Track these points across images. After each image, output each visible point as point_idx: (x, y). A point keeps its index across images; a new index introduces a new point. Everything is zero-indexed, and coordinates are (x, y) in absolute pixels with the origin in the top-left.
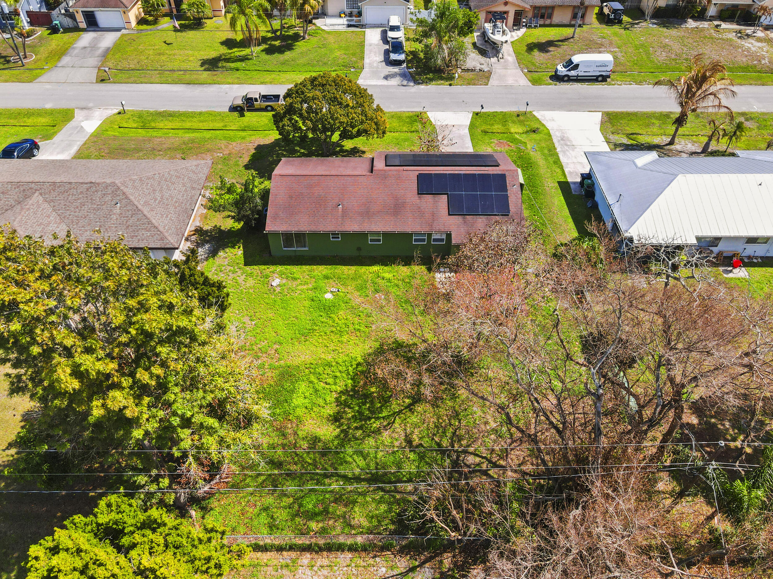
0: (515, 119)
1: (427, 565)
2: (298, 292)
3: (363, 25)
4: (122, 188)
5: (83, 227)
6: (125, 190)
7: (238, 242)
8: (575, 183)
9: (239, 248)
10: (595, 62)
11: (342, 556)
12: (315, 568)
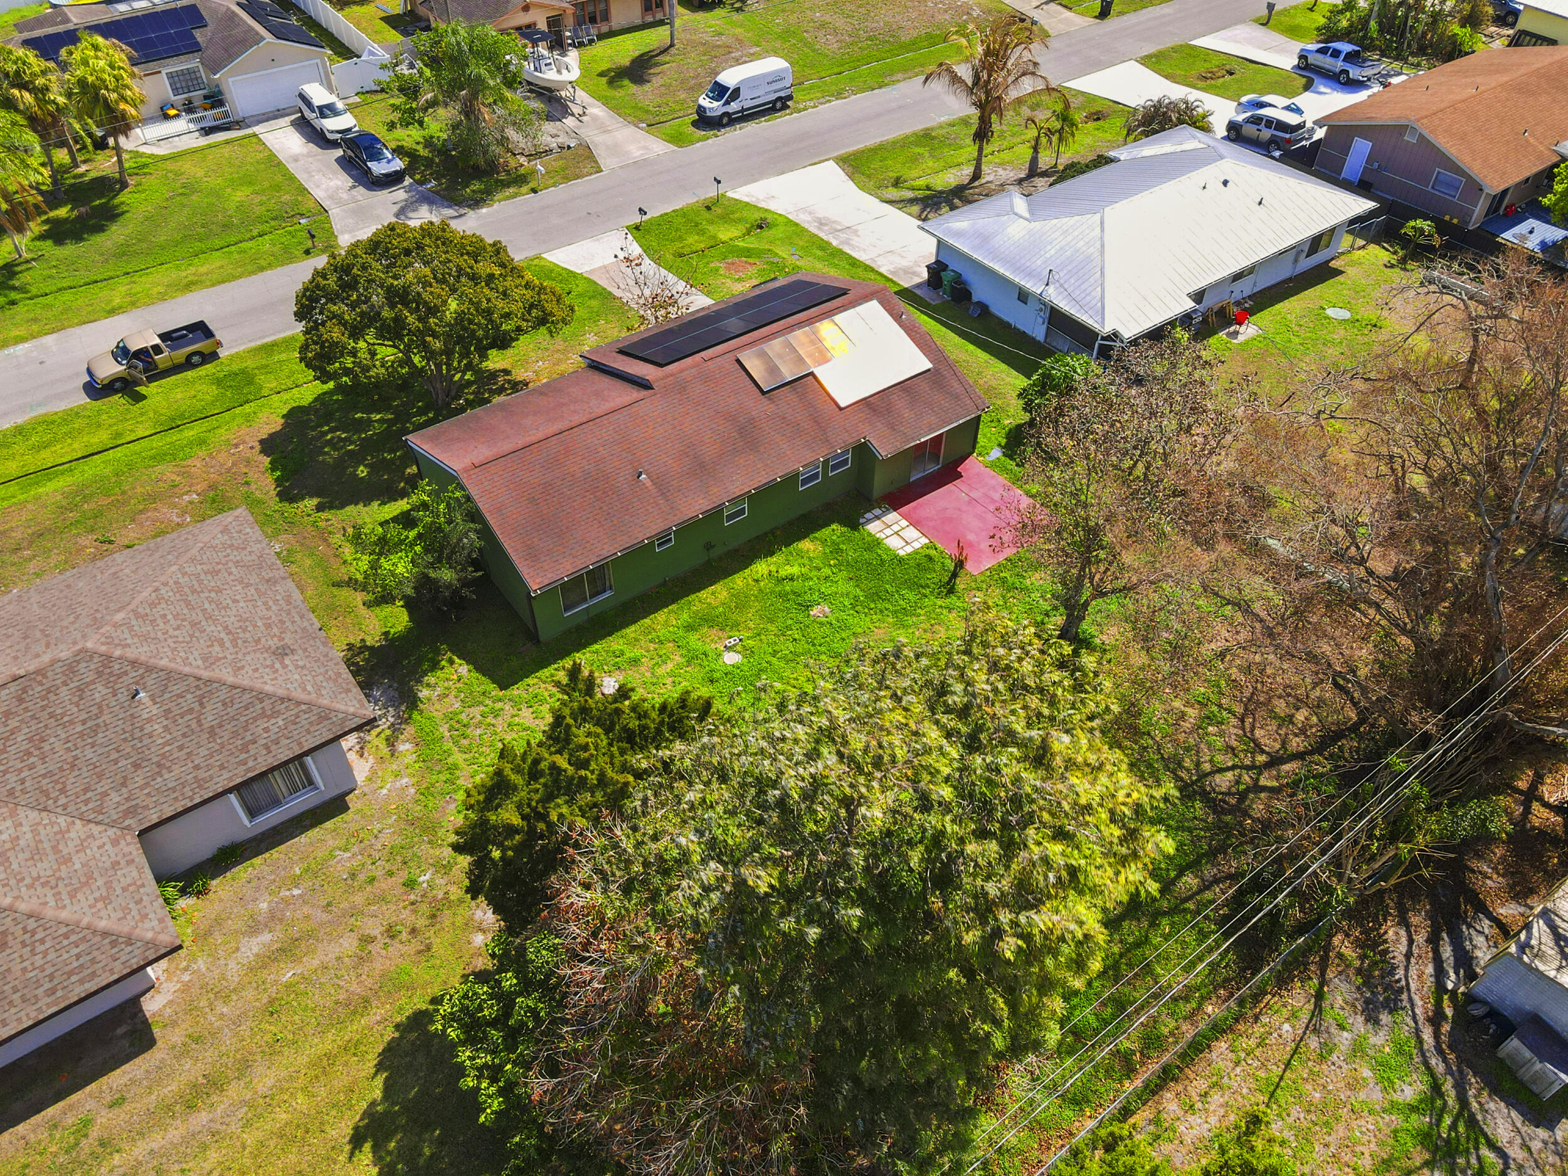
0: (706, 215)
1: (1330, 974)
2: (668, 681)
3: (237, 123)
4: (118, 653)
5: (86, 790)
6: (131, 653)
7: (437, 652)
8: (918, 286)
9: (452, 662)
10: (764, 76)
11: (1214, 1055)
12: (1199, 1105)
